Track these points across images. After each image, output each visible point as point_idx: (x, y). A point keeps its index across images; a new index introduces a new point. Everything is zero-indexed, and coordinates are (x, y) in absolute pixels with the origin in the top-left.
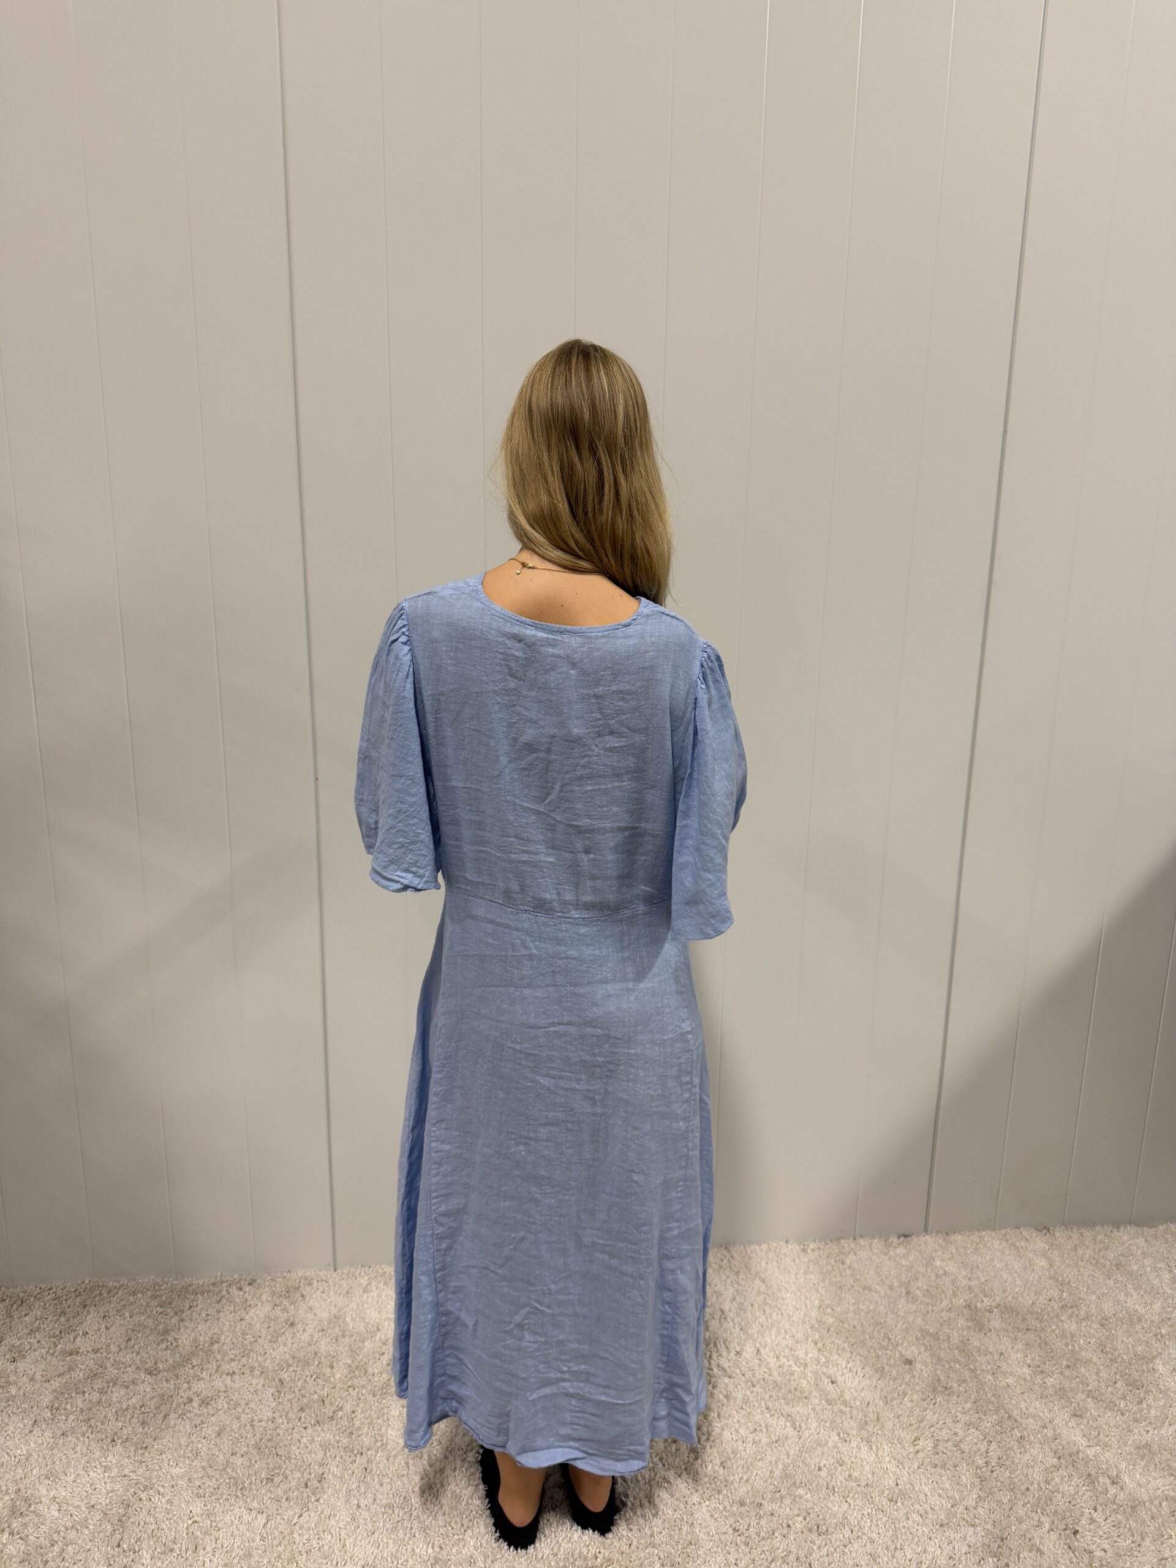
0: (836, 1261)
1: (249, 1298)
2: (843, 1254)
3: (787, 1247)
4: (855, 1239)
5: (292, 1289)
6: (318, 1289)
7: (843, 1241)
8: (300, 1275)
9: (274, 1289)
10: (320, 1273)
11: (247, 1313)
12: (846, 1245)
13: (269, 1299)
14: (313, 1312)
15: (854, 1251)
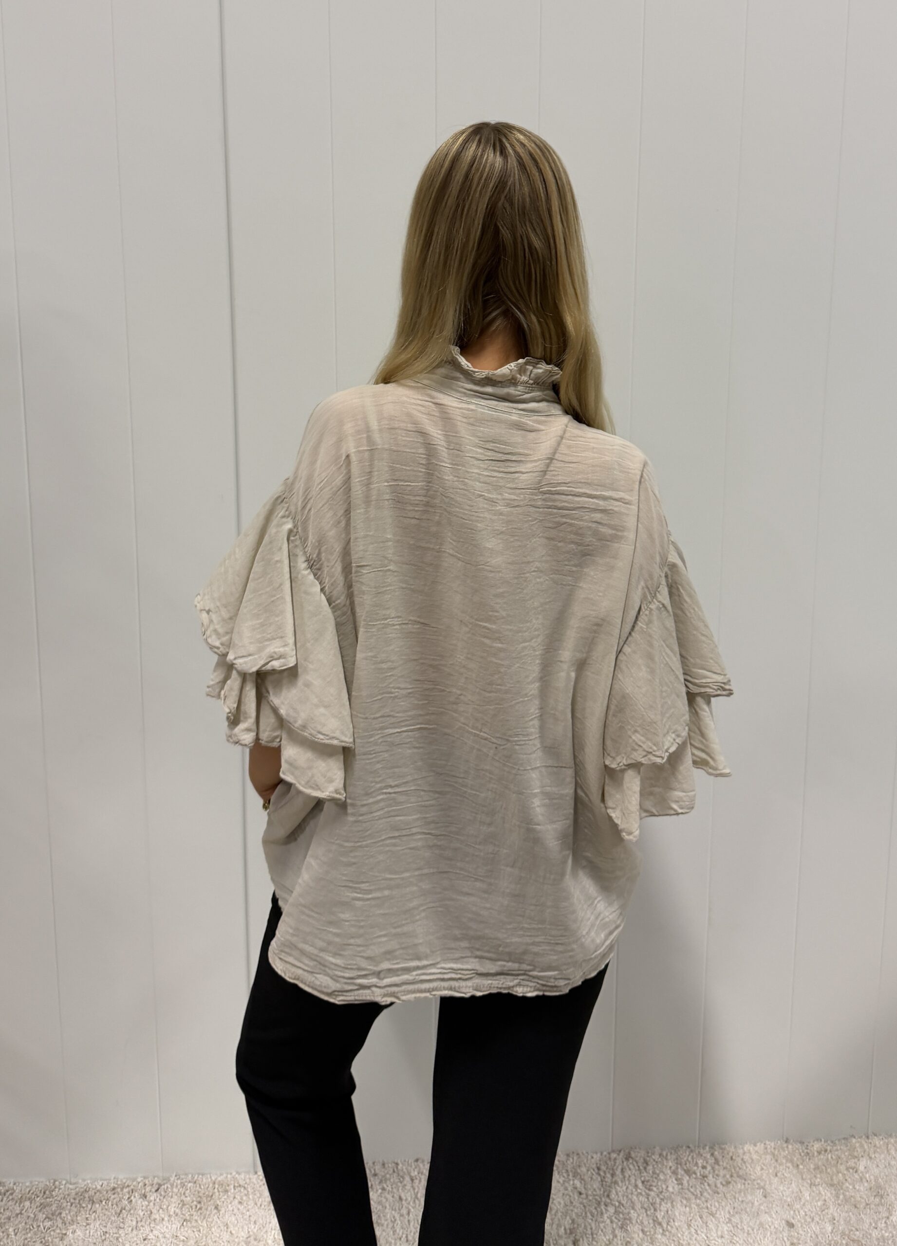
0: (847, 1169)
1: (154, 1211)
2: (856, 1157)
3: (787, 1147)
4: (868, 1137)
5: (205, 1199)
6: (234, 1198)
7: (854, 1140)
8: (213, 1178)
9: (183, 1197)
10: (237, 1176)
11: (152, 1231)
12: (857, 1145)
13: (177, 1211)
14: (229, 1230)
15: (869, 1155)
